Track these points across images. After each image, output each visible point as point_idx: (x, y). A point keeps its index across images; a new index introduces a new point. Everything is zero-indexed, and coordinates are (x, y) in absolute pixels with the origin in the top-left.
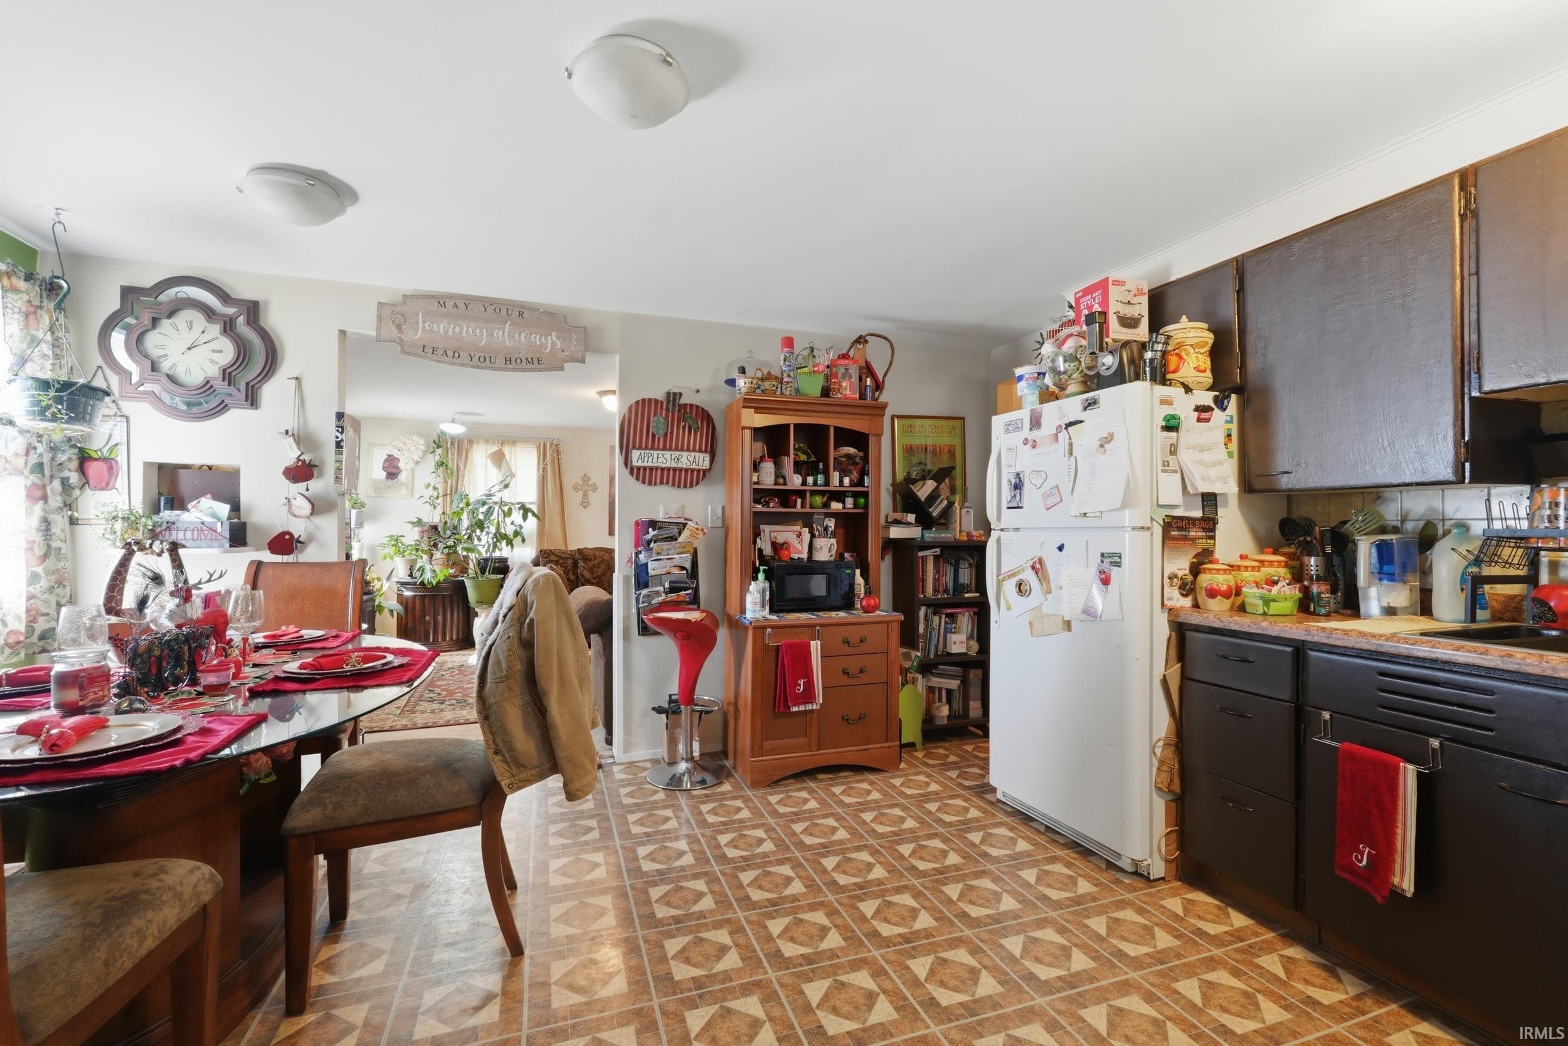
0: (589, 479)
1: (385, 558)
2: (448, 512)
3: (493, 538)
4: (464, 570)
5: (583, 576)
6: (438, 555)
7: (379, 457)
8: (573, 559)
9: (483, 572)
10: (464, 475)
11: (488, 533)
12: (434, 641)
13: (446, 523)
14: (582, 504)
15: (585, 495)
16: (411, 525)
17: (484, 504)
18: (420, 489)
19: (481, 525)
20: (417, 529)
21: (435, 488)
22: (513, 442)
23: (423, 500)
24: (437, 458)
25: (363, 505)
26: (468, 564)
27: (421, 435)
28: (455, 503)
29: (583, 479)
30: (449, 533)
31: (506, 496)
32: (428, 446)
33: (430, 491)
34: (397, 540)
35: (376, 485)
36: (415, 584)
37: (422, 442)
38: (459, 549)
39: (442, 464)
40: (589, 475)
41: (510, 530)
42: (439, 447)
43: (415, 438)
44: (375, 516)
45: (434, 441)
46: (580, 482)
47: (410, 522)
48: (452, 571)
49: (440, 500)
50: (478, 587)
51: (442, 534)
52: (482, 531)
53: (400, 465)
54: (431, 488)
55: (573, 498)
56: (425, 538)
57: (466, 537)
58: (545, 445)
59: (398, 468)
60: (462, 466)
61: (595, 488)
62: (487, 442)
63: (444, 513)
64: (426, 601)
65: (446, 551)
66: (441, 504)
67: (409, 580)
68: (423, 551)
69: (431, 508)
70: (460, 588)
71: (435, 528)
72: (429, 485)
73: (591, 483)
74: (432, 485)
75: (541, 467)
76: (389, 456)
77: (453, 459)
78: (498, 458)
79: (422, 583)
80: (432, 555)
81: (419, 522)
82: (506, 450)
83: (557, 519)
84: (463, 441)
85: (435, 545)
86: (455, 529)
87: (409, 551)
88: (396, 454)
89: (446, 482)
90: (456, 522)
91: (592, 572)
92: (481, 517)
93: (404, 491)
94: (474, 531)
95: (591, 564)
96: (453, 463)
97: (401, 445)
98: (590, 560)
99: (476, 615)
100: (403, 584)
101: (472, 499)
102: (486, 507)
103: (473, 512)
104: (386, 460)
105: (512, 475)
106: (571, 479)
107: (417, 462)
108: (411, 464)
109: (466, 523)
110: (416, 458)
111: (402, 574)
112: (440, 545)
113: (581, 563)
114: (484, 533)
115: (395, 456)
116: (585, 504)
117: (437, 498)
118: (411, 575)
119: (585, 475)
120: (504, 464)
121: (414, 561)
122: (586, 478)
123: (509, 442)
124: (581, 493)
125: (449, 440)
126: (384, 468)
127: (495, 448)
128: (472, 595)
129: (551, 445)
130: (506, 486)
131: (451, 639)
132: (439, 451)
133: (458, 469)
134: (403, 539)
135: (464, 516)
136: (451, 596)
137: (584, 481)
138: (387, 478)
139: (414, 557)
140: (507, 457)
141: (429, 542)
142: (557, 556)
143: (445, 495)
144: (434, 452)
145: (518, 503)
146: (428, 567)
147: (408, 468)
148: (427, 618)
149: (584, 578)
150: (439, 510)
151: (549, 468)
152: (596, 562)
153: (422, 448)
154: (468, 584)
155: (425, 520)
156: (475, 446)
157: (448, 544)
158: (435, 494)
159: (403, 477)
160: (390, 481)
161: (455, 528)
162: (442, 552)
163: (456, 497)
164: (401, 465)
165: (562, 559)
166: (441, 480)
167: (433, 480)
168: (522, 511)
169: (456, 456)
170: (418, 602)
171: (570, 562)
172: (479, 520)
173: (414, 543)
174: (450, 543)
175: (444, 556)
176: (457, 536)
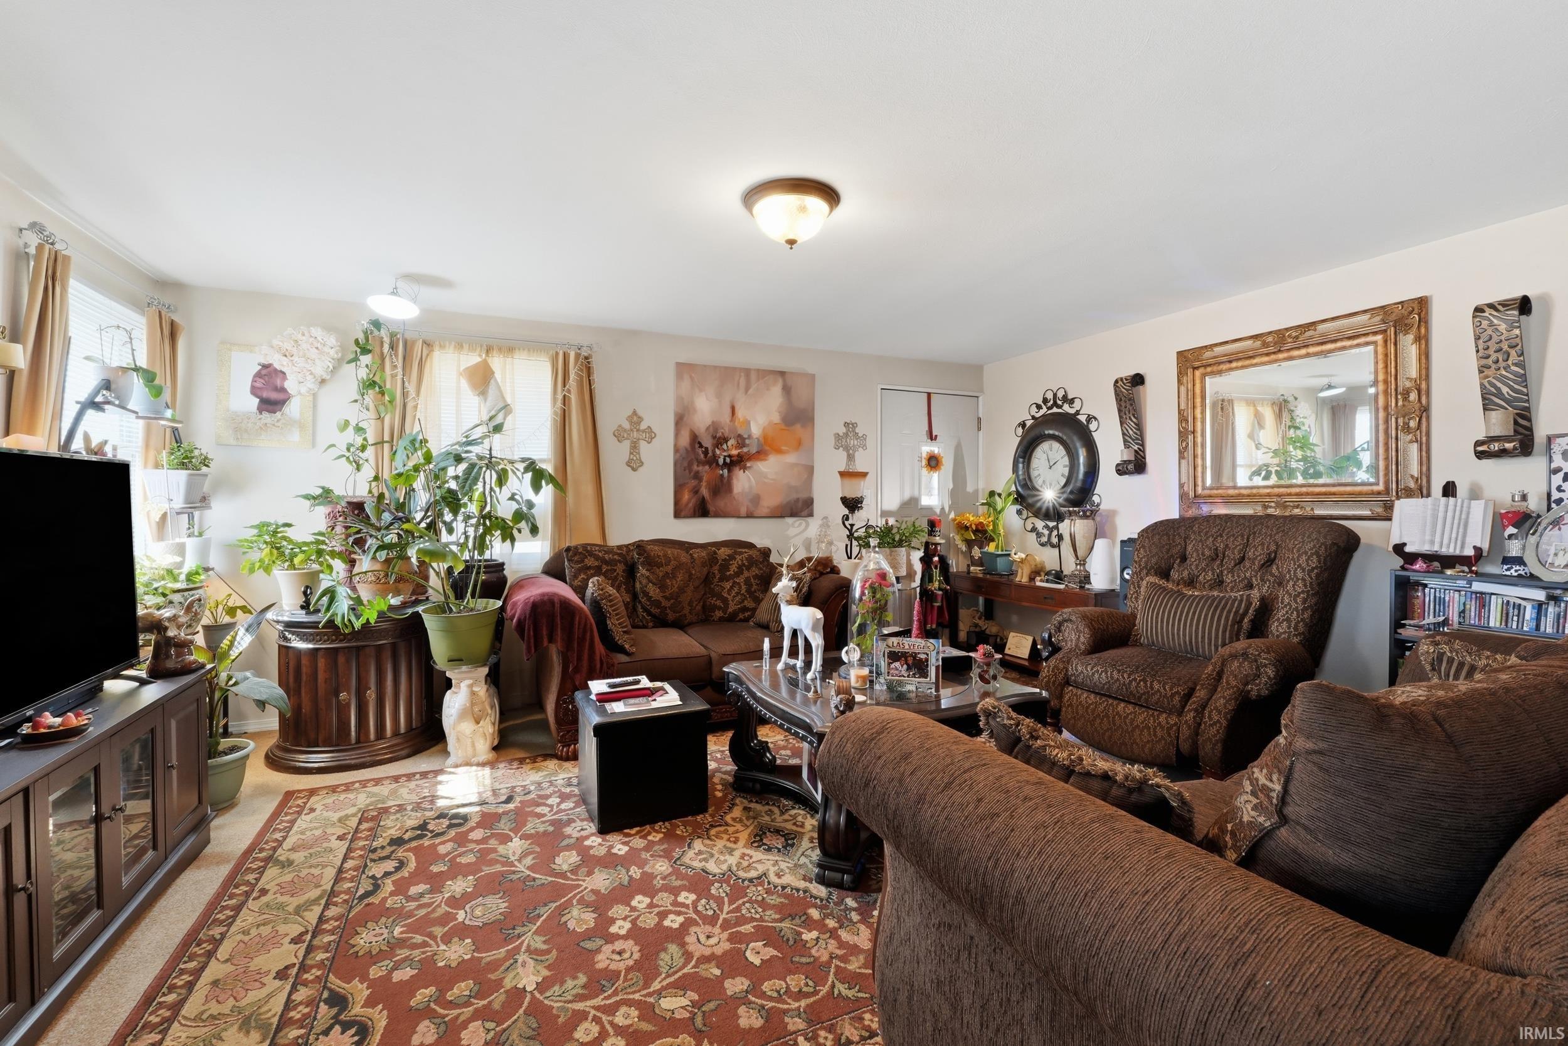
0: (641, 419)
1: (252, 570)
2: (386, 475)
3: (477, 526)
4: (420, 591)
5: (646, 594)
6: (365, 563)
7: (245, 369)
8: (626, 564)
9: (460, 595)
10: (416, 407)
11: (468, 518)
12: (358, 741)
13: (381, 496)
14: (628, 464)
15: (634, 447)
16: (308, 503)
17: (458, 459)
18: (328, 433)
19: (453, 501)
20: (322, 511)
21: (359, 430)
22: (509, 349)
23: (334, 452)
24: (363, 373)
25: (205, 462)
26: (426, 578)
27: (329, 329)
28: (400, 456)
29: (630, 418)
30: (387, 517)
31: (499, 446)
32: (343, 348)
33: (350, 436)
34: (275, 532)
35: (238, 426)
36: (314, 625)
37: (332, 340)
38: (412, 553)
39: (372, 384)
40: (640, 413)
41: (505, 510)
42: (365, 351)
43: (317, 332)
44: (232, 484)
45: (357, 342)
46: (627, 425)
47: (307, 497)
48: (395, 601)
49: (370, 453)
50: (450, 630)
51: (373, 520)
52: (455, 512)
53: (287, 385)
54: (350, 430)
55: (614, 453)
56: (339, 529)
57: (423, 525)
58: (566, 357)
59: (283, 390)
60: (411, 388)
61: (650, 435)
62: (460, 346)
63: (376, 478)
64: (341, 659)
65: (382, 555)
66: (372, 461)
67: (301, 616)
68: (333, 554)
69: (350, 468)
70: (413, 629)
71: (357, 507)
72: (347, 423)
73: (643, 426)
74: (353, 423)
75: (560, 397)
76: (265, 367)
77: (393, 376)
78: (482, 379)
79: (331, 623)
80: (352, 563)
81: (326, 497)
82: (496, 363)
83: (588, 489)
84: (414, 342)
85: (360, 542)
86: (402, 513)
87: (301, 557)
88: (278, 362)
89: (380, 418)
90: (401, 495)
91: (662, 587)
92: (453, 485)
93: (295, 436)
94: (440, 515)
95: (660, 572)
96: (394, 384)
97: (288, 346)
98: (659, 565)
99: (448, 684)
100: (289, 625)
101: (438, 446)
102: (463, 466)
103: (438, 476)
104: (258, 375)
105: (506, 408)
106: (610, 418)
107: (323, 381)
108: (310, 384)
109: (422, 498)
110: (320, 370)
111: (289, 607)
112: (370, 541)
113: (642, 571)
114: (460, 518)
115: (277, 366)
116: (634, 464)
117: (363, 448)
118: (305, 606)
119: (635, 413)
120: (492, 391)
121: (314, 576)
122: (635, 419)
123: (500, 349)
124: (626, 445)
125: (387, 340)
126: (254, 391)
127: (473, 359)
128: (439, 647)
129: (578, 356)
130: (498, 429)
131: (396, 733)
132: (366, 359)
133: (405, 394)
134: (290, 533)
135: (419, 483)
136: (394, 646)
137: (631, 423)
138: (260, 410)
139: (316, 567)
140: (498, 375)
141: (348, 536)
142: (597, 558)
143: (380, 443)
144: (355, 360)
145: (523, 460)
146: (343, 592)
147: (303, 390)
148: (343, 695)
149: (649, 598)
150: (368, 472)
151: (574, 398)
152: (669, 569)
153: (332, 352)
154: (430, 622)
155: (338, 491)
156: (437, 354)
157: (387, 540)
158: (359, 441)
159: (293, 408)
160: (265, 414)
161: (401, 507)
162: (374, 558)
163: (401, 445)
164: (290, 385)
165: (606, 562)
166: (372, 414)
167: (354, 415)
168: (529, 475)
169: (400, 370)
170: (321, 663)
171: (620, 568)
172: (450, 491)
173: (311, 539)
174: (391, 538)
175: (377, 567)
176: (406, 526)
